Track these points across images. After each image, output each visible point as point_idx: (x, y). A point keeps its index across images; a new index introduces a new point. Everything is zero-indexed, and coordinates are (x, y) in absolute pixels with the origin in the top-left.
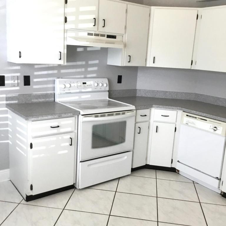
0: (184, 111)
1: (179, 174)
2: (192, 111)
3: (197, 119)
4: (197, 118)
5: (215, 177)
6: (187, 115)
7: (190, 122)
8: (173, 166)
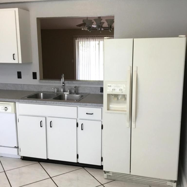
5: (14, 147)
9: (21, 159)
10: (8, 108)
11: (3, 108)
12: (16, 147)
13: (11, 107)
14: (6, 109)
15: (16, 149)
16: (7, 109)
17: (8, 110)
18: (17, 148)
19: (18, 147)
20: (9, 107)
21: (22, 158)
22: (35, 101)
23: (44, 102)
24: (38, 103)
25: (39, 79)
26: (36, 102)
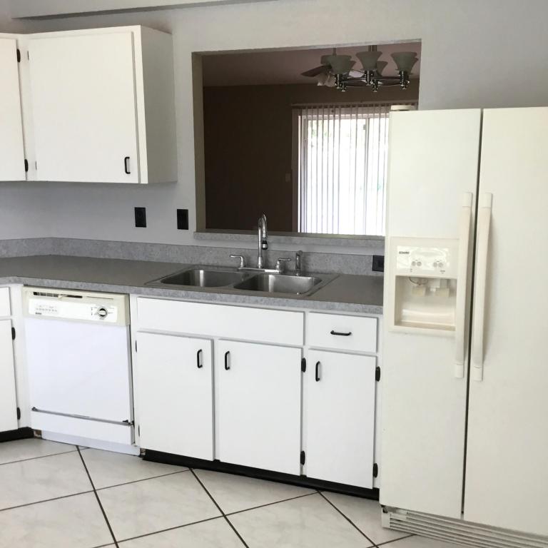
0: (26, 285)
1: (41, 438)
2: (46, 282)
3: (60, 299)
4: (60, 297)
5: (121, 421)
6: (35, 294)
7: (44, 308)
8: (23, 425)
9: (140, 456)
10: (108, 310)
11: (95, 311)
12: (127, 421)
13: (116, 308)
14: (103, 313)
15: (128, 428)
16: (106, 313)
17: (108, 315)
18: (129, 424)
19: (133, 422)
20: (112, 307)
21: (144, 454)
22: (183, 293)
23: (208, 294)
24: (191, 298)
25: (195, 229)
26: (187, 296)
